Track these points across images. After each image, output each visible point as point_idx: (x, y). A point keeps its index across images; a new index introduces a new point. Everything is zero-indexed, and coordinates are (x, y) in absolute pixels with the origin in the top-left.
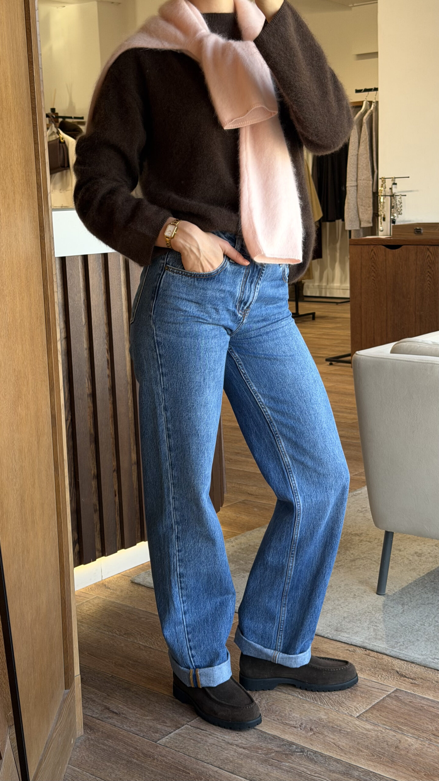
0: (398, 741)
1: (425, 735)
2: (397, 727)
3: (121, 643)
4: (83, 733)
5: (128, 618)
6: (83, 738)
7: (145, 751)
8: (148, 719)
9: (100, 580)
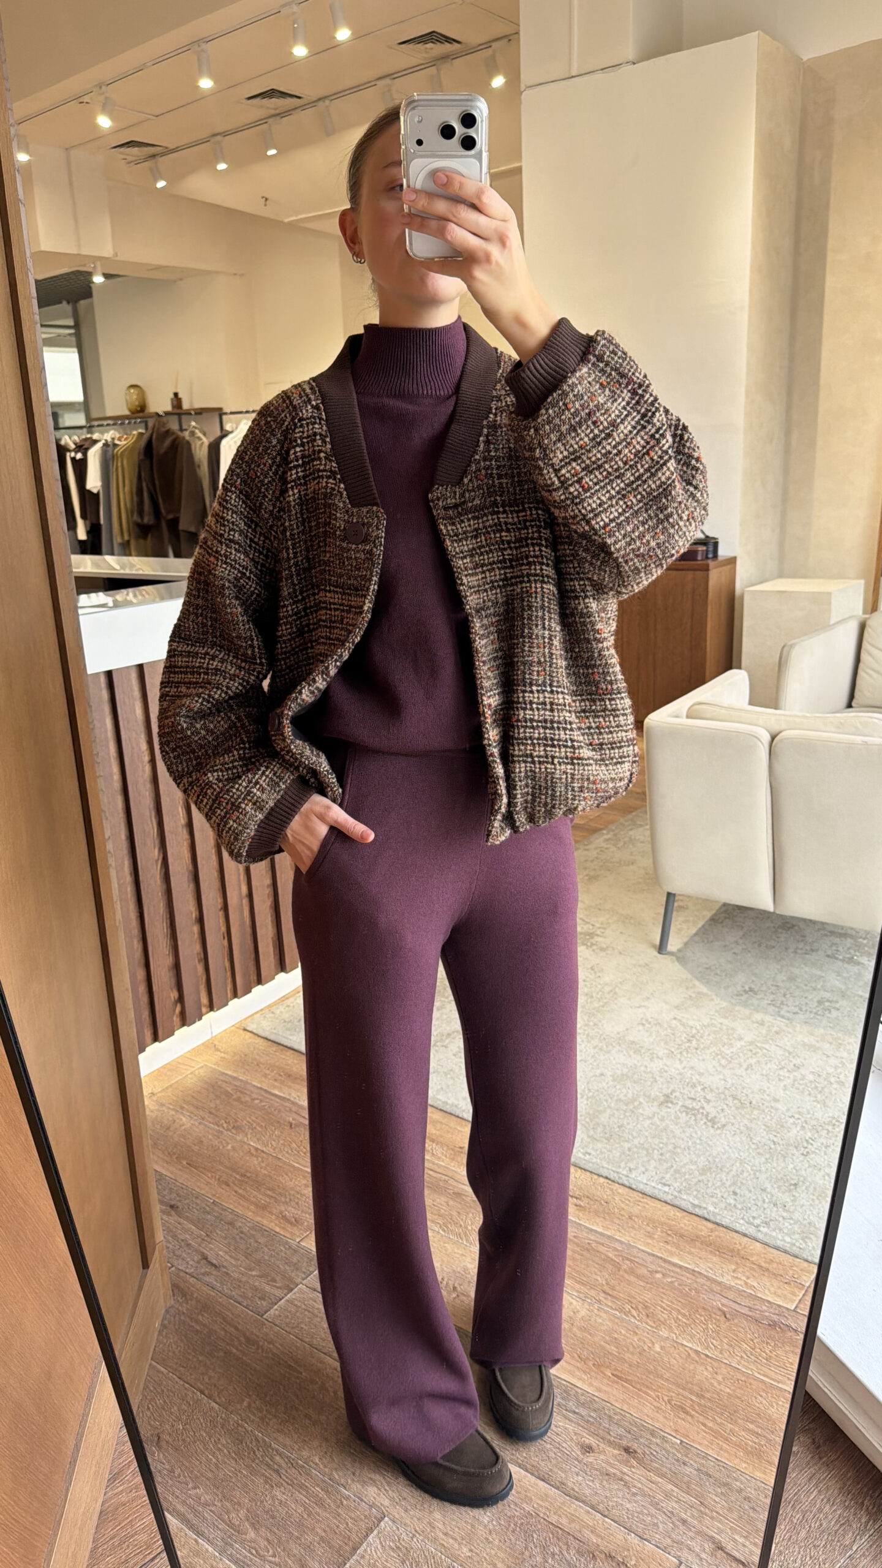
1: (593, 1293)
3: (228, 1144)
4: (172, 1302)
5: (238, 1100)
6: (172, 1311)
7: (248, 1334)
8: (254, 1276)
9: (209, 1037)
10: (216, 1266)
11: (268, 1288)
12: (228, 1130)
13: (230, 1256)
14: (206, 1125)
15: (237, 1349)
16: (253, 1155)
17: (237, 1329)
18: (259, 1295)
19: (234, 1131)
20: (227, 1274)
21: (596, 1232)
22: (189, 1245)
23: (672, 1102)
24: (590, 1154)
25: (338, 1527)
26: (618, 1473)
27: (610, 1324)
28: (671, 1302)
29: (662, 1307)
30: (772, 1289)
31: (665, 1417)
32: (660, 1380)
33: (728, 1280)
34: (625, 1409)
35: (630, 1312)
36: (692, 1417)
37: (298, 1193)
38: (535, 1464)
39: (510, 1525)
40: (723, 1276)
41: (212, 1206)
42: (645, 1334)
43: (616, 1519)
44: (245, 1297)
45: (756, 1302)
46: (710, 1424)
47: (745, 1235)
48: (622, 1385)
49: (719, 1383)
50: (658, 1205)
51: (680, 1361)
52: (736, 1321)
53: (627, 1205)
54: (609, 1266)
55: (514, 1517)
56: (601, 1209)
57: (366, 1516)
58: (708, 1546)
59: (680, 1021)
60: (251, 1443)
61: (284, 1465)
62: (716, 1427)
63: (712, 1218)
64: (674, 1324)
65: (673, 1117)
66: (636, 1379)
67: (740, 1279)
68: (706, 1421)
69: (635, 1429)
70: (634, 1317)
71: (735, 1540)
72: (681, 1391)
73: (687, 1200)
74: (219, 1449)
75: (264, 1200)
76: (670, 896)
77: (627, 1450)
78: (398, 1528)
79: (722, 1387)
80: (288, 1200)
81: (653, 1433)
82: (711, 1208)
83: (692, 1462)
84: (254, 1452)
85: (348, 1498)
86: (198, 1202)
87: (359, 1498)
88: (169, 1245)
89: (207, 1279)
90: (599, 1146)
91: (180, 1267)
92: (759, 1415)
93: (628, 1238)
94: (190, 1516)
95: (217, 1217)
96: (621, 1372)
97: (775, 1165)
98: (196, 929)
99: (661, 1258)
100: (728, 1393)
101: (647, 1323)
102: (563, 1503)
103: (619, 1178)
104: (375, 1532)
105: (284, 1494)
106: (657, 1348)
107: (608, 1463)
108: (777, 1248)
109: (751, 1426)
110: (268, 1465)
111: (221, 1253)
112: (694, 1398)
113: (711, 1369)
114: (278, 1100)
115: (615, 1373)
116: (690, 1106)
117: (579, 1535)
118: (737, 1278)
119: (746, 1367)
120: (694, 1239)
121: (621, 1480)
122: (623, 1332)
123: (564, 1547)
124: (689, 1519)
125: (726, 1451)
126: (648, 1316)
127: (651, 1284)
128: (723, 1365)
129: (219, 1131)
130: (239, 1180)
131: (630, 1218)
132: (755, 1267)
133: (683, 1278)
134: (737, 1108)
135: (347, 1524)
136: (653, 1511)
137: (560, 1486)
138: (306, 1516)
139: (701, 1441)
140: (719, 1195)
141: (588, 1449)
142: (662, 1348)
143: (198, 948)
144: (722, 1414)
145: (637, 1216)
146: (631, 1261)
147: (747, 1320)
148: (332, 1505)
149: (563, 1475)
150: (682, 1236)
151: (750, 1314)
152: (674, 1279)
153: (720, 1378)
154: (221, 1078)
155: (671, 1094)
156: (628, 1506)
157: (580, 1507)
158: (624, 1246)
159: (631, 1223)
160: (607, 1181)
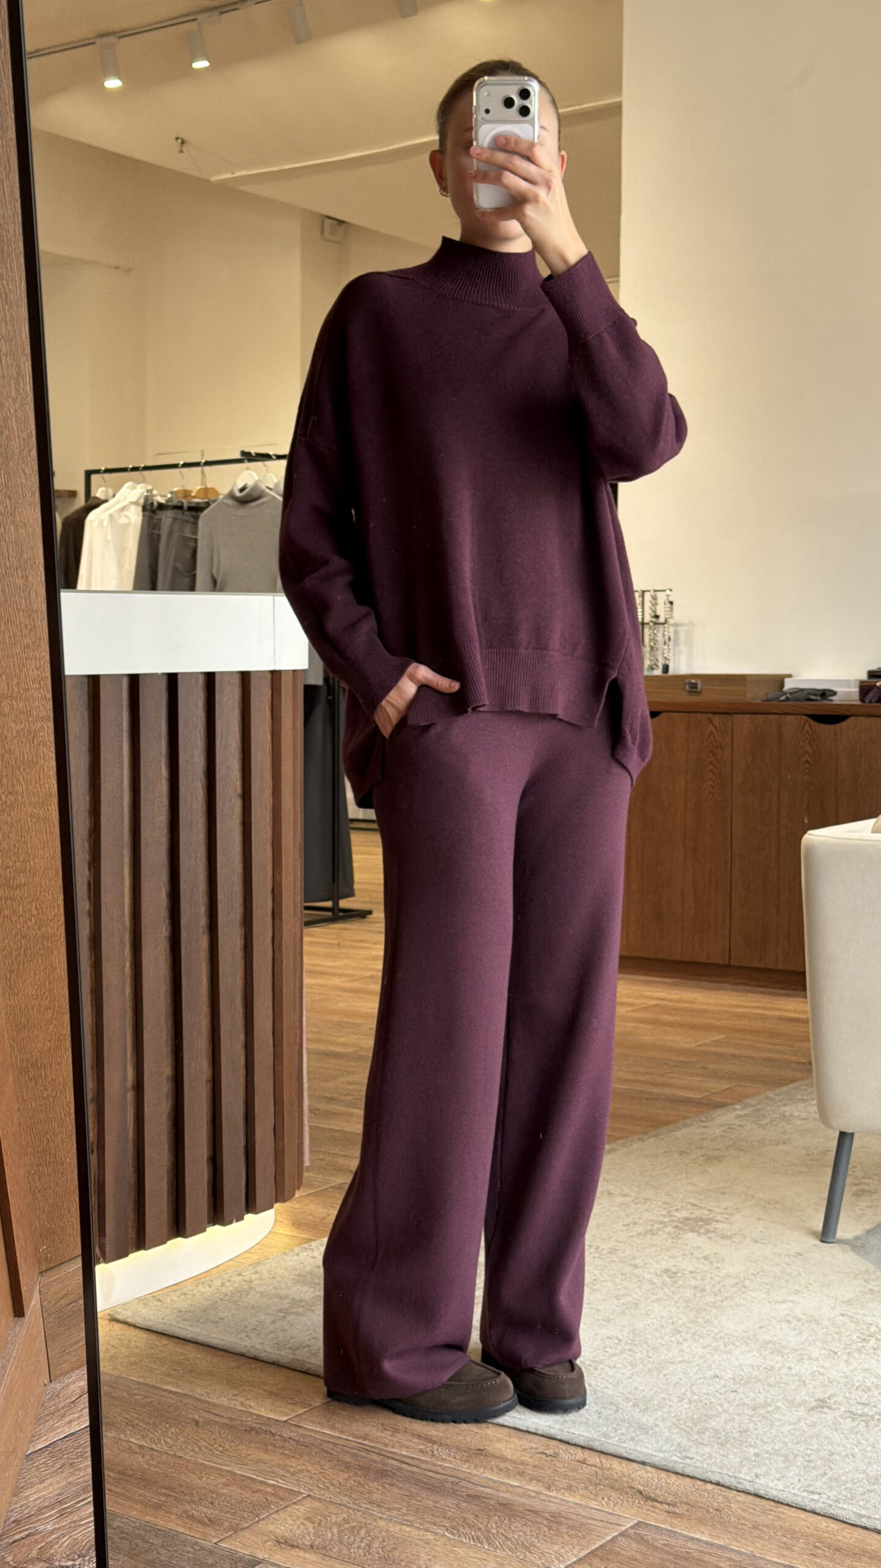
16: (136, 1453)
21: (699, 1540)
23: (829, 1408)
24: (691, 1459)
37: (213, 1492)
50: (803, 1515)
53: (750, 1513)
56: (708, 1517)
59: (851, 1317)
65: (830, 1423)
73: (847, 1511)
75: (158, 1499)
76: (844, 1137)
80: (196, 1499)
90: (707, 1450)
93: (751, 1549)
103: (741, 1483)
114: (175, 1396)
116: (860, 1412)
130: (114, 1479)
131: (755, 1527)
145: (767, 1526)
150: (838, 1549)
155: (829, 1398)
159: (756, 1533)
160: (719, 1487)
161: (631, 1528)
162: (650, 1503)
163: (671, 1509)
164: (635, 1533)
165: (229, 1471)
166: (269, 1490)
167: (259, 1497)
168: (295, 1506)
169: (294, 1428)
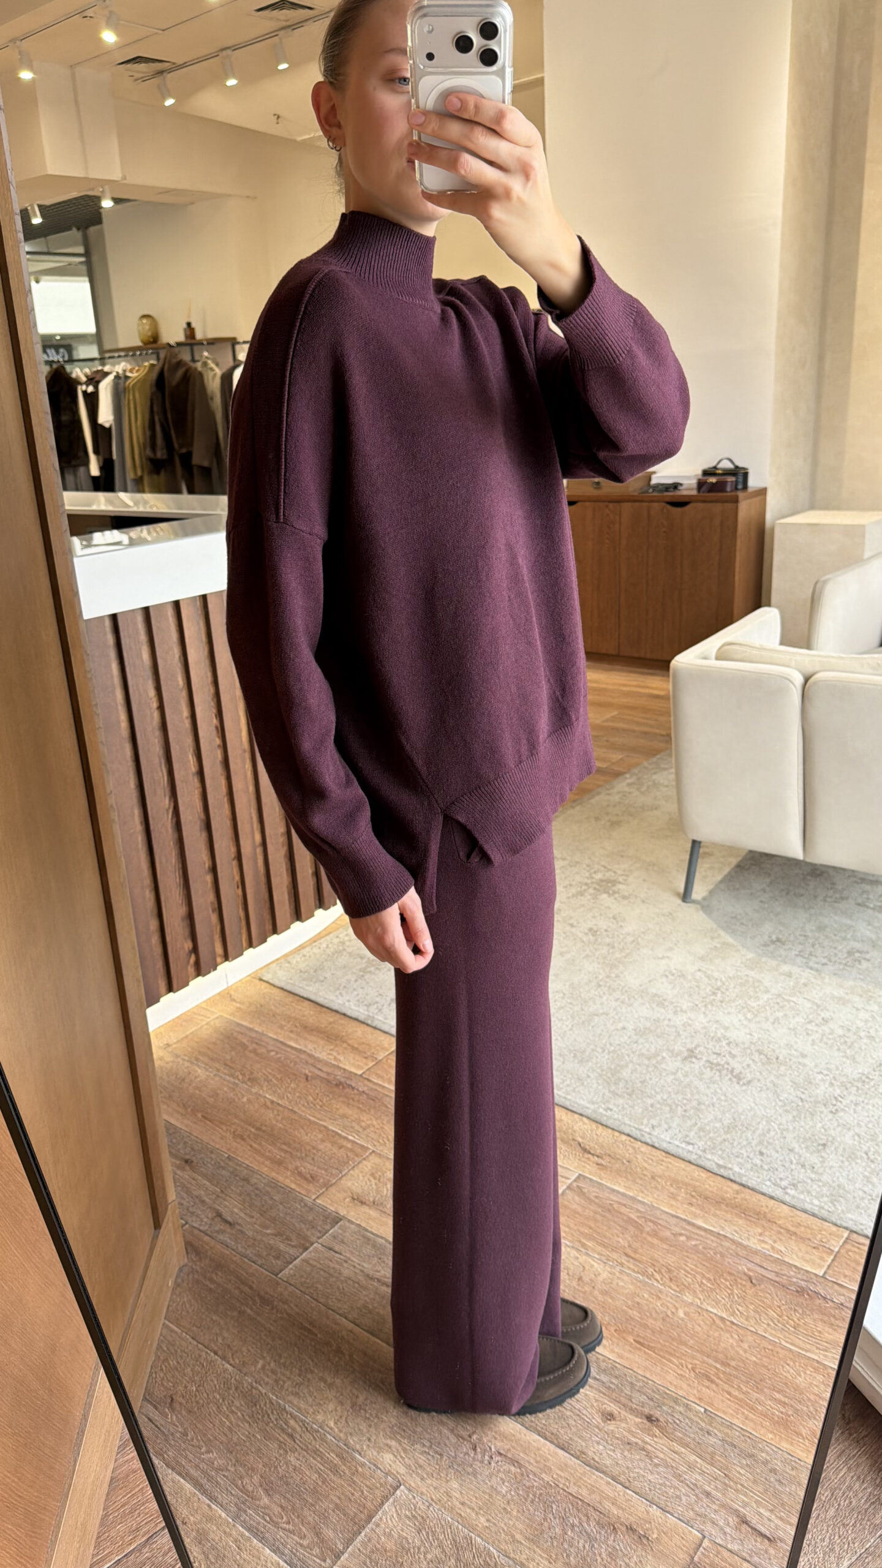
0: (582, 1269)
1: (615, 1256)
2: (580, 1241)
3: (243, 1096)
4: (186, 1260)
5: (255, 1051)
6: (186, 1270)
7: (262, 1293)
8: (268, 1235)
9: (225, 987)
10: (230, 1224)
11: (282, 1247)
12: (243, 1082)
13: (245, 1214)
14: (221, 1077)
15: (251, 1309)
16: (268, 1108)
17: (251, 1288)
18: (274, 1254)
19: (249, 1083)
20: (242, 1232)
21: (618, 1192)
22: (203, 1202)
23: (696, 1057)
24: (611, 1110)
25: (353, 1494)
26: (640, 1442)
27: (631, 1287)
28: (696, 1266)
29: (685, 1270)
30: (800, 1254)
31: (689, 1385)
32: (683, 1347)
33: (754, 1243)
34: (648, 1375)
35: (653, 1275)
36: (717, 1385)
37: (314, 1148)
38: (555, 1431)
39: (528, 1496)
40: (749, 1239)
41: (227, 1161)
42: (669, 1299)
43: (638, 1490)
44: (259, 1256)
45: (784, 1267)
46: (736, 1393)
47: (772, 1198)
48: (645, 1352)
49: (745, 1351)
50: (683, 1165)
51: (705, 1327)
52: (763, 1286)
53: (650, 1164)
54: (632, 1229)
55: (533, 1487)
56: (623, 1168)
57: (381, 1484)
58: (733, 1520)
59: (705, 973)
60: (265, 1405)
61: (298, 1429)
62: (742, 1396)
63: (738, 1180)
64: (698, 1289)
65: (697, 1072)
66: (659, 1346)
67: (766, 1243)
68: (731, 1390)
69: (658, 1397)
70: (657, 1280)
71: (760, 1514)
72: (705, 1358)
73: (712, 1160)
74: (232, 1412)
75: (278, 1154)
76: (695, 844)
77: (649, 1418)
78: (414, 1497)
79: (748, 1355)
80: (303, 1155)
81: (676, 1401)
82: (737, 1169)
83: (715, 1431)
84: (269, 1415)
85: (363, 1465)
86: (213, 1156)
87: (375, 1465)
88: (182, 1202)
89: (221, 1237)
90: (621, 1101)
91: (195, 1225)
92: (786, 1384)
93: (650, 1199)
94: (204, 1481)
95: (232, 1173)
96: (643, 1338)
97: (803, 1124)
98: (209, 878)
99: (685, 1220)
100: (755, 1362)
101: (670, 1287)
102: (584, 1474)
103: (643, 1136)
104: (391, 1500)
105: (298, 1459)
106: (681, 1314)
107: (630, 1431)
108: (805, 1211)
109: (778, 1396)
110: (283, 1430)
111: (236, 1210)
112: (718, 1366)
113: (736, 1337)
114: (294, 1052)
115: (637, 1339)
116: (715, 1061)
117: (600, 1507)
118: (763, 1241)
119: (775, 1336)
120: (719, 1202)
121: (643, 1449)
122: (646, 1296)
123: (584, 1519)
124: (714, 1492)
125: (752, 1420)
126: (671, 1279)
127: (675, 1246)
128: (749, 1333)
129: (234, 1083)
130: (254, 1134)
131: (653, 1178)
132: (782, 1231)
133: (709, 1242)
134: (763, 1064)
135: (362, 1492)
136: (676, 1483)
137: (580, 1456)
138: (320, 1483)
139: (725, 1410)
140: (745, 1154)
141: (609, 1417)
142: (686, 1314)
143: (211, 897)
144: (748, 1382)
145: (660, 1177)
146: (654, 1223)
147: (773, 1285)
148: (347, 1472)
149: (584, 1444)
150: (706, 1198)
151: (777, 1279)
152: (698, 1242)
153: (745, 1346)
154: (238, 1029)
155: (695, 1048)
156: (650, 1477)
157: (602, 1478)
158: (647, 1207)
159: (654, 1183)
160: (629, 1138)
161: (575, 1181)
162: (587, 1155)
163: (600, 1161)
164: (578, 1186)
165: (325, 1127)
166: (349, 1145)
167: (342, 1152)
168: (365, 1162)
169: (366, 1082)
